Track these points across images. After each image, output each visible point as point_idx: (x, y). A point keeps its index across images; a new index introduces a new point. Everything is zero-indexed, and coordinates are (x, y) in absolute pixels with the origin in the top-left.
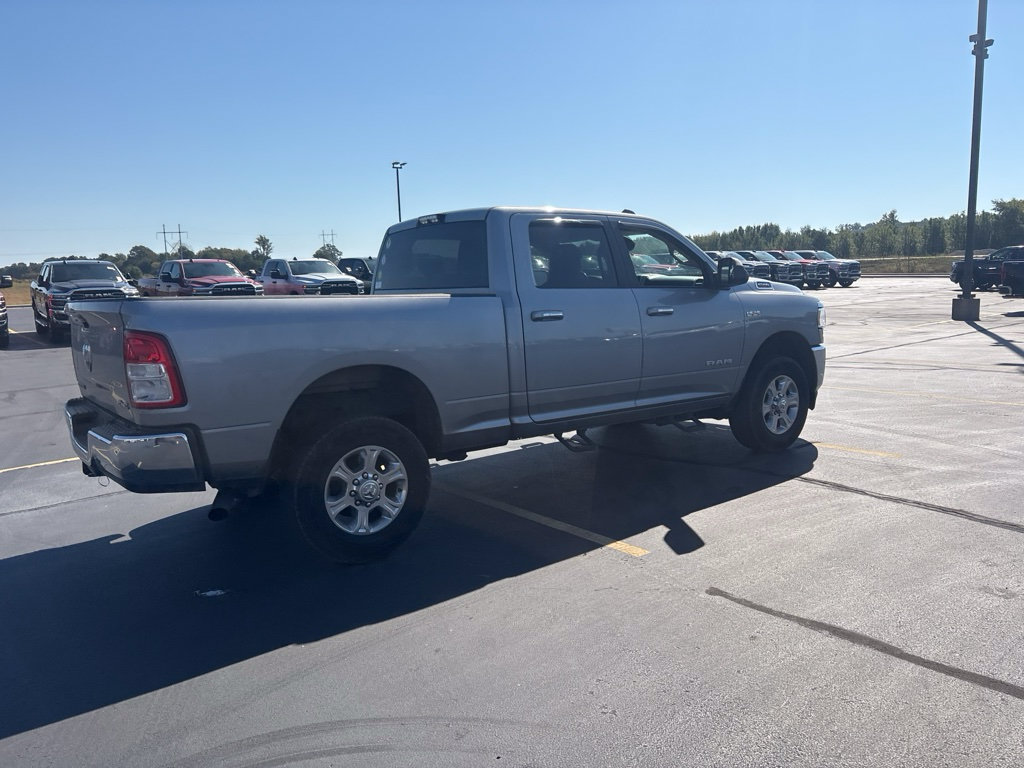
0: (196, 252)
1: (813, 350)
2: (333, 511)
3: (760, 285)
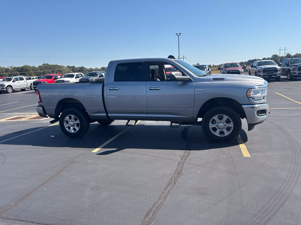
0: (292, 55)
1: (243, 106)
2: (66, 126)
3: (215, 79)
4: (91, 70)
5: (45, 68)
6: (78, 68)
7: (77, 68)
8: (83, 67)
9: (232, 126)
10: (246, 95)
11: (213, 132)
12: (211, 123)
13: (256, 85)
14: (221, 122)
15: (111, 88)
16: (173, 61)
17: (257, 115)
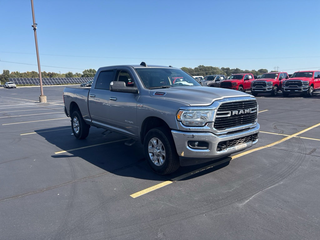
1: (172, 131)
2: (74, 127)
3: (157, 94)
5: (200, 70)
6: (233, 70)
8: (238, 69)
9: (164, 155)
10: (176, 117)
11: (151, 158)
12: (150, 147)
13: (190, 106)
14: (156, 148)
15: (91, 95)
16: (132, 70)
17: (188, 147)
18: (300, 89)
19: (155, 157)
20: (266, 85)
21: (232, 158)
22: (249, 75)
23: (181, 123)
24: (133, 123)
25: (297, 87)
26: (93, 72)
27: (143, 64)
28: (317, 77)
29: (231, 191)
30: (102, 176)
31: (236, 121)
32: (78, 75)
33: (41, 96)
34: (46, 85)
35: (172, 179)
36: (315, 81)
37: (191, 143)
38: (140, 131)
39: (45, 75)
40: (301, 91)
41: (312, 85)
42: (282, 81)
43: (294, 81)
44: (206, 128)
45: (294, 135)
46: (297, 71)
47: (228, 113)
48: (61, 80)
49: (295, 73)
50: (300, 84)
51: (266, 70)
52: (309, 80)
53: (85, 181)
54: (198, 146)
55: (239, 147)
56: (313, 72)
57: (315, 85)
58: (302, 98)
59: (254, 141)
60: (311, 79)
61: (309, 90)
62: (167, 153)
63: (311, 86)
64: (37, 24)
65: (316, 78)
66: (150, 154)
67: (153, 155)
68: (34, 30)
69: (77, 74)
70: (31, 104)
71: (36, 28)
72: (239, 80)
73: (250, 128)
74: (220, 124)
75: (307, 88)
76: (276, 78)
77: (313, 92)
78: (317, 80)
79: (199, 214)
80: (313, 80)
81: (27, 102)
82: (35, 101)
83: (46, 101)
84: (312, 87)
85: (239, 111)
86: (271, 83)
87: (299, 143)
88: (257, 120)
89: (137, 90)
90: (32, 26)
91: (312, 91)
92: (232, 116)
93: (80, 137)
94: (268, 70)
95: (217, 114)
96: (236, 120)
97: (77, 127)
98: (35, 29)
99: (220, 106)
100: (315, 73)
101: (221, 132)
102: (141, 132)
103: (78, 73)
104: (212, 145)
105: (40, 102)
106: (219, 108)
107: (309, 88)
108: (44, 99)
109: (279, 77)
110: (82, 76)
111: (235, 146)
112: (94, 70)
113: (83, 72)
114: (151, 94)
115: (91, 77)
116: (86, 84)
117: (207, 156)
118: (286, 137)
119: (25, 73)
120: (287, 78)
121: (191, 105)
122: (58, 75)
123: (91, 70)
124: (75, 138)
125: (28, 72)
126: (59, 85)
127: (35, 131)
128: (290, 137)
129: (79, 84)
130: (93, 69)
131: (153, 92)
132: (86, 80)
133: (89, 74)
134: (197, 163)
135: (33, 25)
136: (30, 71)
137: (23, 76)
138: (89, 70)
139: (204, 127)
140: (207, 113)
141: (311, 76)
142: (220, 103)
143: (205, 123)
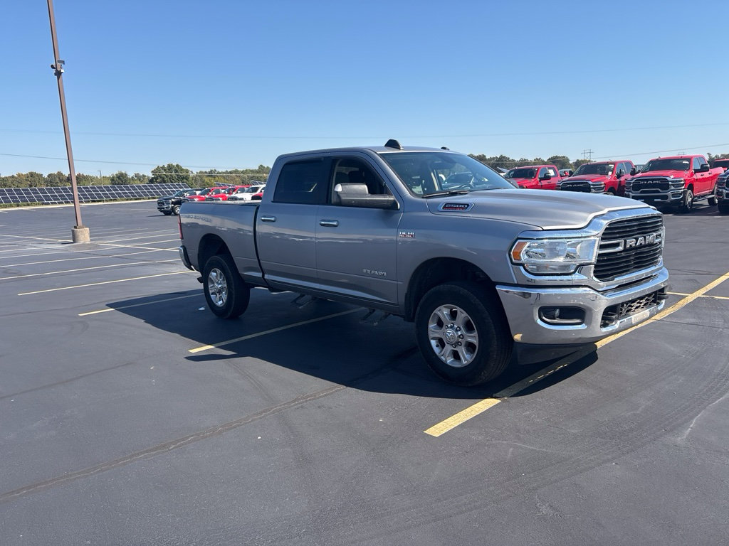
1: (498, 288)
2: (211, 292)
3: (448, 207)
4: (524, 162)
7: (491, 159)
8: (504, 157)
9: (475, 341)
10: (507, 255)
11: (437, 350)
12: (432, 325)
13: (543, 230)
14: (451, 327)
15: (265, 217)
16: (374, 156)
17: (539, 321)
18: (666, 197)
19: (448, 348)
20: (590, 188)
21: (596, 346)
22: (549, 168)
23: (522, 268)
24: (385, 274)
25: (659, 192)
26: (176, 171)
27: (392, 144)
28: (700, 168)
29: (638, 412)
30: (332, 393)
31: (629, 261)
32: (139, 178)
33: (75, 227)
34: (62, 203)
35: (497, 395)
36: (695, 177)
37: (547, 311)
38: (406, 291)
39: (61, 181)
40: (668, 201)
41: (691, 187)
42: (622, 179)
43: (653, 180)
44: (577, 277)
45: (700, 293)
46: (655, 157)
47: (617, 245)
48: (104, 191)
49: (651, 162)
50: (665, 185)
51: (564, 157)
52: (684, 176)
53: (302, 407)
54: (561, 317)
55: (637, 317)
56: (689, 159)
57: (696, 186)
58: (670, 215)
59: (658, 304)
60: (687, 173)
61: (684, 199)
62: (481, 337)
63: (688, 189)
64: (63, 62)
65: (697, 171)
66: (433, 343)
67: (441, 343)
68: (55, 74)
69: (137, 175)
70: (54, 246)
71: (62, 71)
72: (529, 180)
73: (652, 276)
74: (607, 267)
75: (681, 194)
76: (610, 173)
77: (692, 201)
78: (698, 176)
79: (603, 463)
80: (692, 175)
81: (41, 242)
82: (60, 241)
83: (89, 239)
84: (690, 191)
85: (637, 239)
86: (601, 185)
87: (716, 308)
88: (660, 259)
89: (394, 201)
90: (52, 67)
91: (690, 200)
92: (625, 250)
93: (229, 314)
94: (569, 158)
95: (602, 247)
96: (632, 258)
97: (220, 291)
98: (58, 74)
99: (607, 229)
100: (693, 160)
101: (607, 286)
102: (406, 294)
103: (141, 174)
104: (591, 314)
105: (74, 242)
106: (603, 234)
107: (684, 193)
108: (84, 235)
109: (617, 171)
110: (151, 181)
111: (629, 316)
112: (177, 166)
113: (152, 172)
114: (433, 208)
115: (172, 182)
116: (170, 199)
117: (580, 338)
118: (684, 297)
119: (13, 177)
120: (633, 173)
121: (545, 228)
122: (92, 179)
123: (170, 167)
124: (214, 316)
125: (19, 175)
126: (100, 203)
127: (107, 305)
128: (691, 298)
129: (154, 198)
130: (175, 164)
131: (437, 204)
132: (165, 188)
133: (167, 176)
134: (553, 355)
135: (54, 64)
136: (25, 173)
137: (9, 183)
138: (166, 166)
139: (573, 276)
140: (574, 245)
141: (687, 167)
142: (605, 223)
143: (575, 267)
